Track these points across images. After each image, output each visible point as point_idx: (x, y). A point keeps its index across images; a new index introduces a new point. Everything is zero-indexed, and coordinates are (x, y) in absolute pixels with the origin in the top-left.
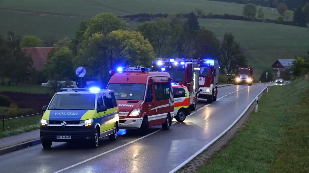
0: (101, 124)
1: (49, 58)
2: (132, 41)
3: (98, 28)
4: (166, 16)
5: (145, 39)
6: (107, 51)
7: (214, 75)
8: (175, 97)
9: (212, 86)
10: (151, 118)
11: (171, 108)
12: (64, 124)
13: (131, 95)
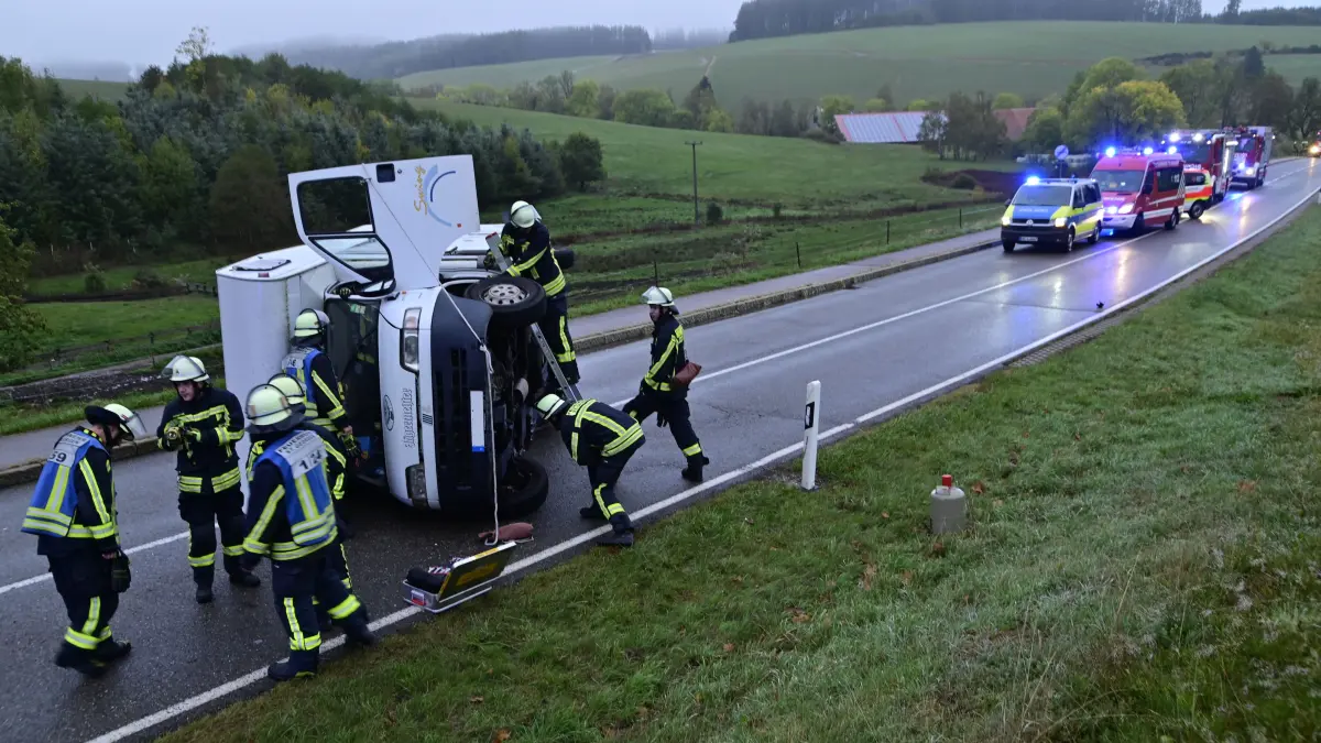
0: (1077, 223)
1: (1029, 123)
2: (1151, 96)
3: (1102, 79)
4: (1208, 55)
5: (1170, 92)
6: (1111, 112)
7: (1262, 150)
8: (1188, 184)
9: (1257, 165)
10: (1148, 215)
11: (1181, 202)
12: (1030, 223)
13: (1123, 184)
